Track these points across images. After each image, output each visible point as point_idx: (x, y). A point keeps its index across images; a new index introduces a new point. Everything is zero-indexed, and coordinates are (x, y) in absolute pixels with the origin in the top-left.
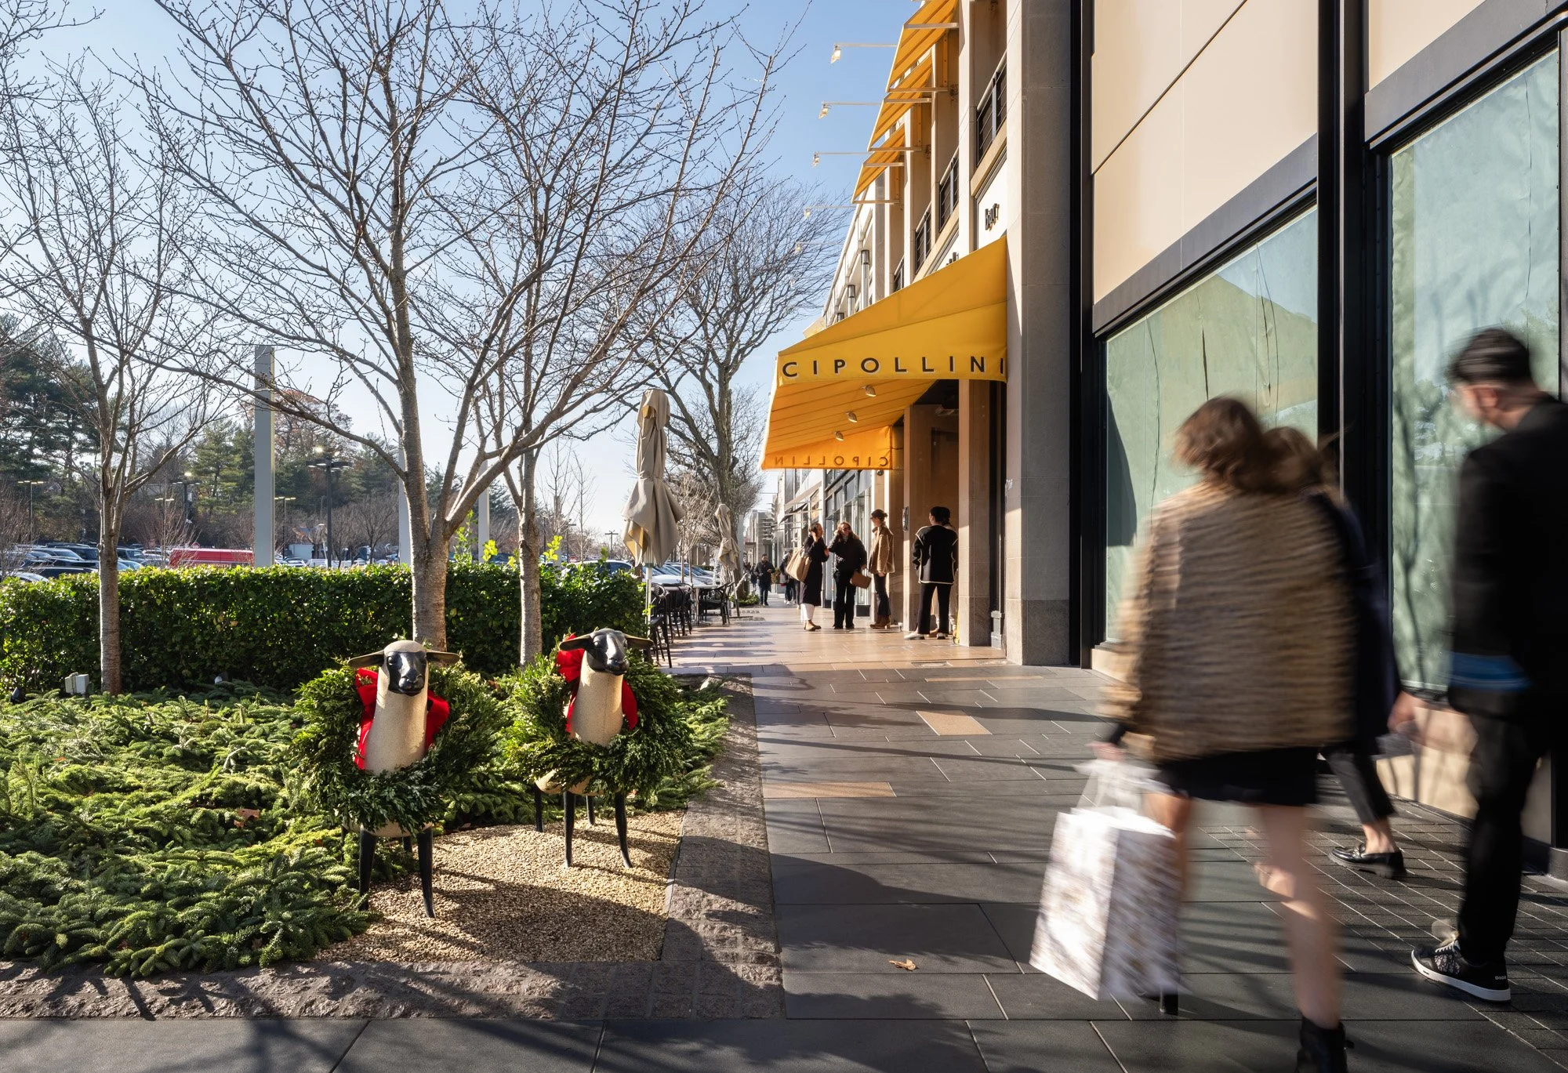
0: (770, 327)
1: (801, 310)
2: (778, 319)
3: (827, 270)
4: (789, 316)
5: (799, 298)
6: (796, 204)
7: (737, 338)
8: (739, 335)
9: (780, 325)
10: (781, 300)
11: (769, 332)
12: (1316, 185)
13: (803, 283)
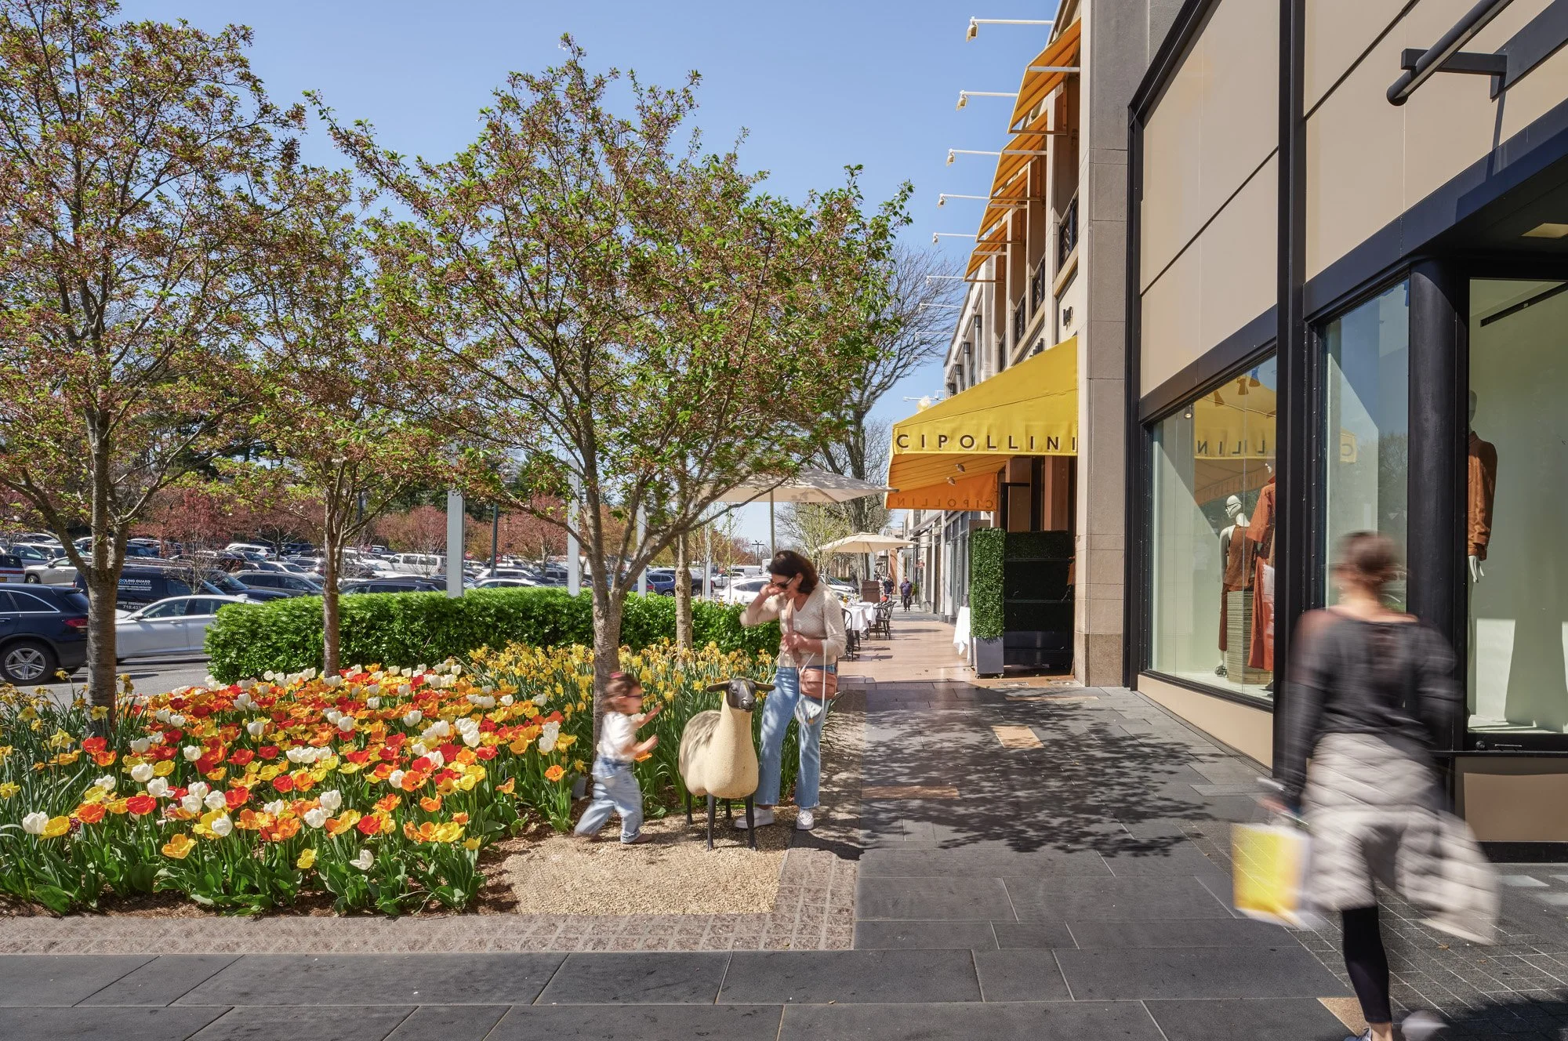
0: (898, 371)
1: (925, 358)
2: (905, 366)
3: (948, 323)
4: (915, 363)
5: (924, 347)
6: (919, 267)
7: (869, 381)
8: (871, 377)
9: (907, 371)
10: (908, 349)
11: (898, 377)
12: (1276, 342)
13: (927, 335)
